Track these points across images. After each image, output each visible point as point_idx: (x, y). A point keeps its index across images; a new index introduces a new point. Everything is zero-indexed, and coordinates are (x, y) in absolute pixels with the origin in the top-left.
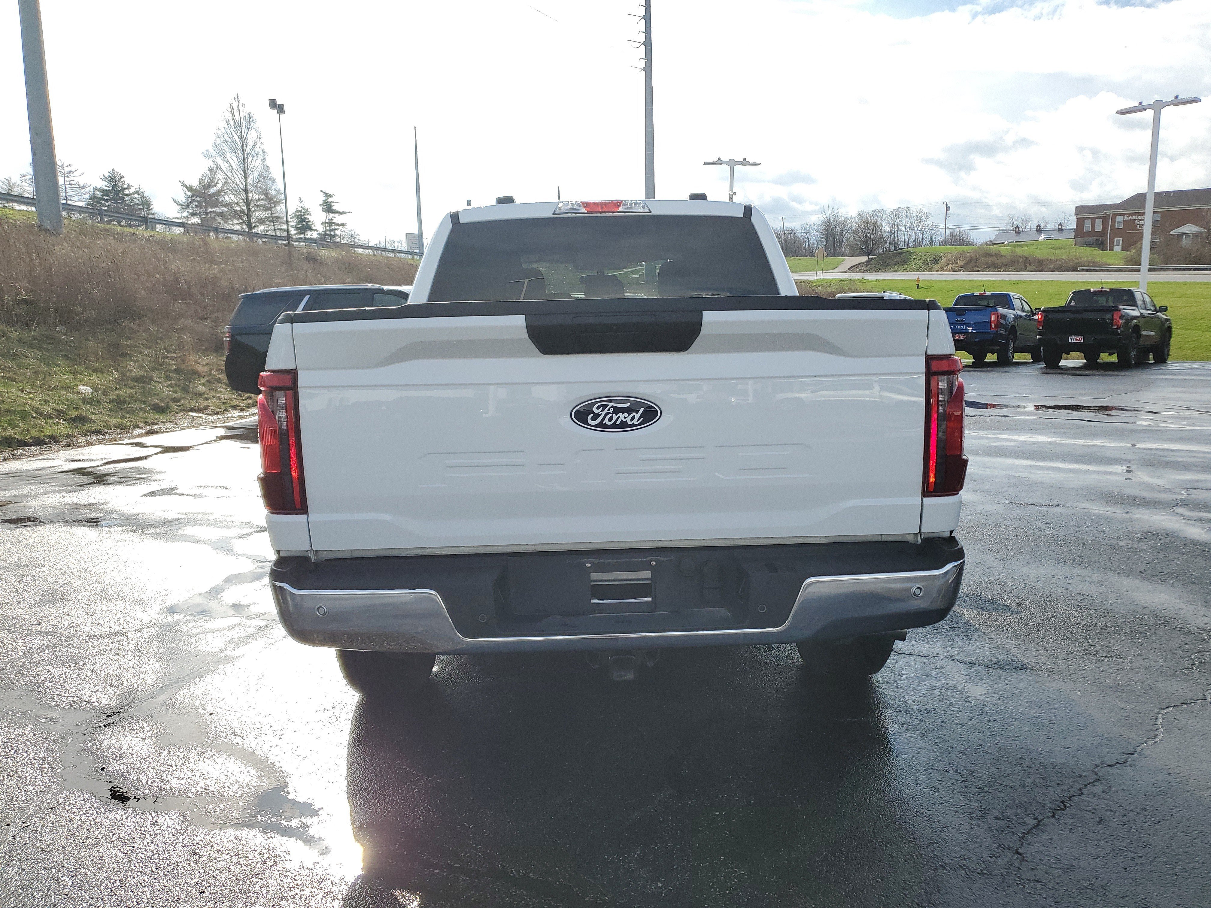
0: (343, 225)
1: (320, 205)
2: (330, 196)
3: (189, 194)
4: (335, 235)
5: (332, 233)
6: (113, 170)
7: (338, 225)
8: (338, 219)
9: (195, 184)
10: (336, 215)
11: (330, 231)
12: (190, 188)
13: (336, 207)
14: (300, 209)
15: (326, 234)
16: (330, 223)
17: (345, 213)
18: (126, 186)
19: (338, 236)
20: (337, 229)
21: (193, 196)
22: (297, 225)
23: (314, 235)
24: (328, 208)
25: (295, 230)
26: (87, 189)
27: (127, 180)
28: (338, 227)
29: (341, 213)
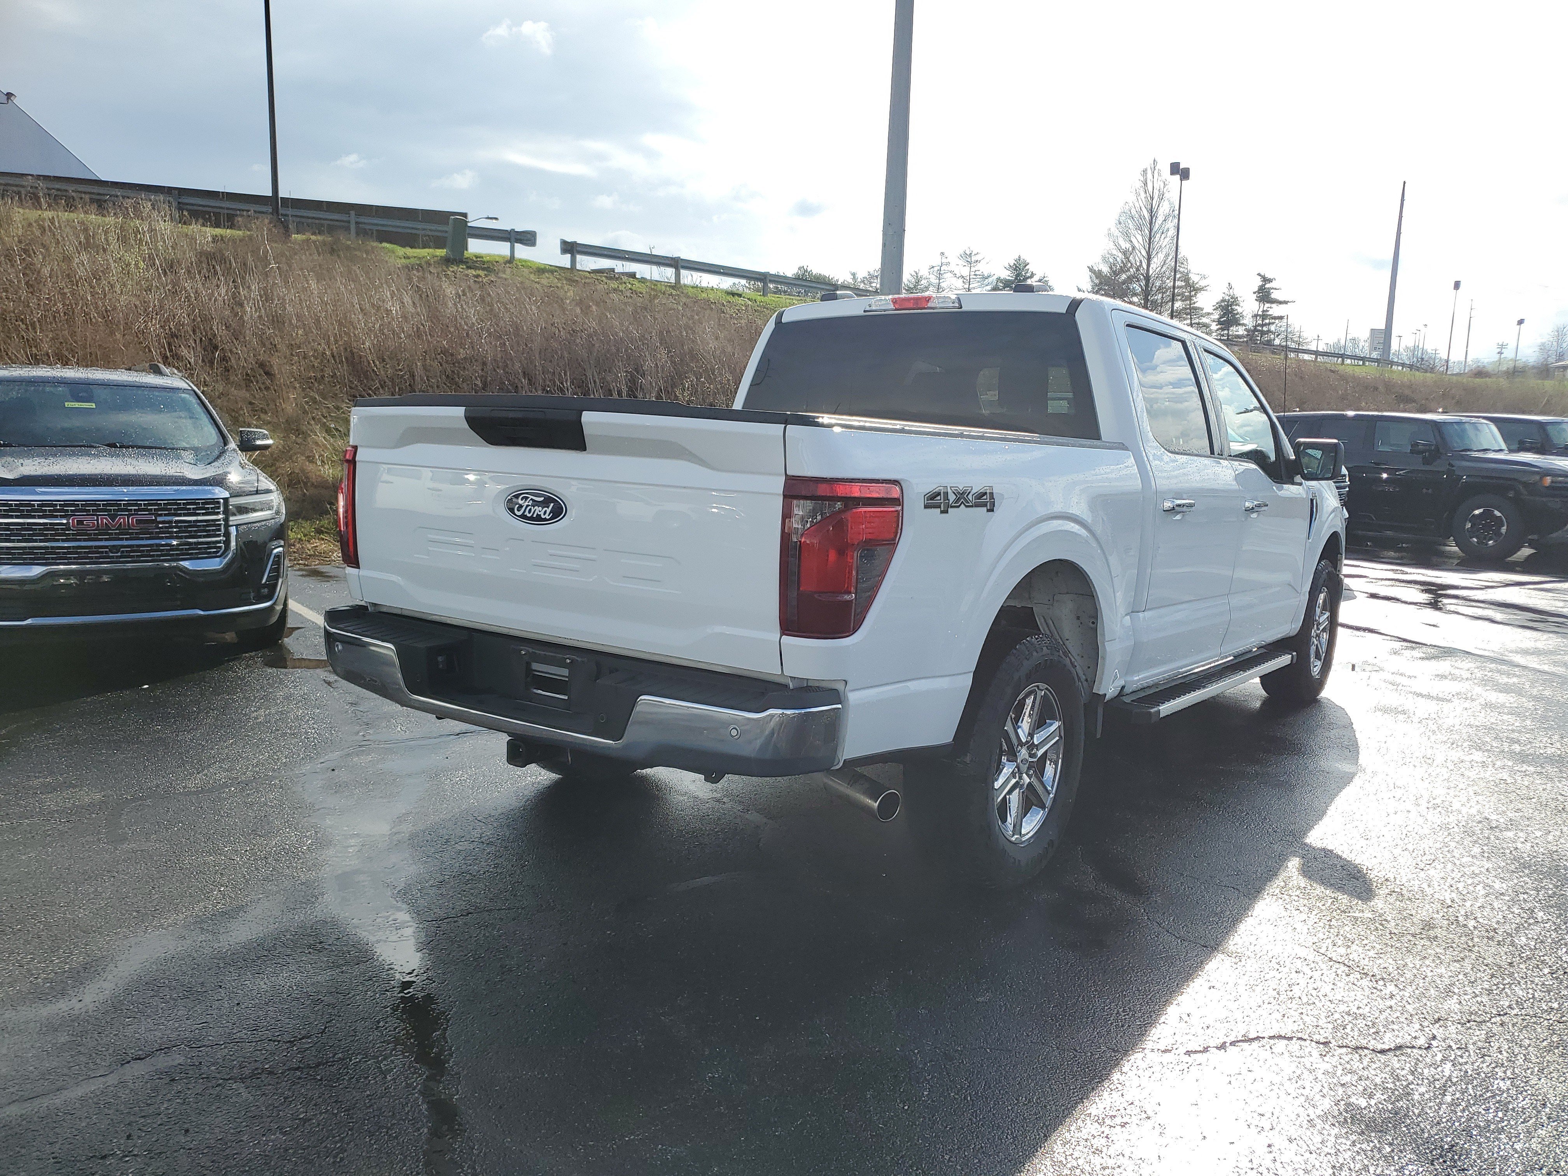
0: (1281, 318)
1: (1254, 293)
2: (1270, 281)
3: (1097, 281)
4: (1269, 331)
5: (1265, 329)
6: (1019, 257)
7: (1275, 318)
8: (1275, 310)
9: (1105, 269)
10: (1274, 305)
11: (1262, 325)
12: (1098, 274)
13: (1275, 295)
14: (1227, 298)
15: (1255, 330)
16: (1264, 316)
17: (1286, 302)
18: (1028, 275)
19: (1272, 332)
20: (1273, 323)
21: (1101, 283)
22: (1221, 318)
23: (1241, 331)
24: (1264, 295)
25: (1217, 325)
26: (990, 280)
27: (1031, 268)
28: (1273, 321)
29: (1280, 303)
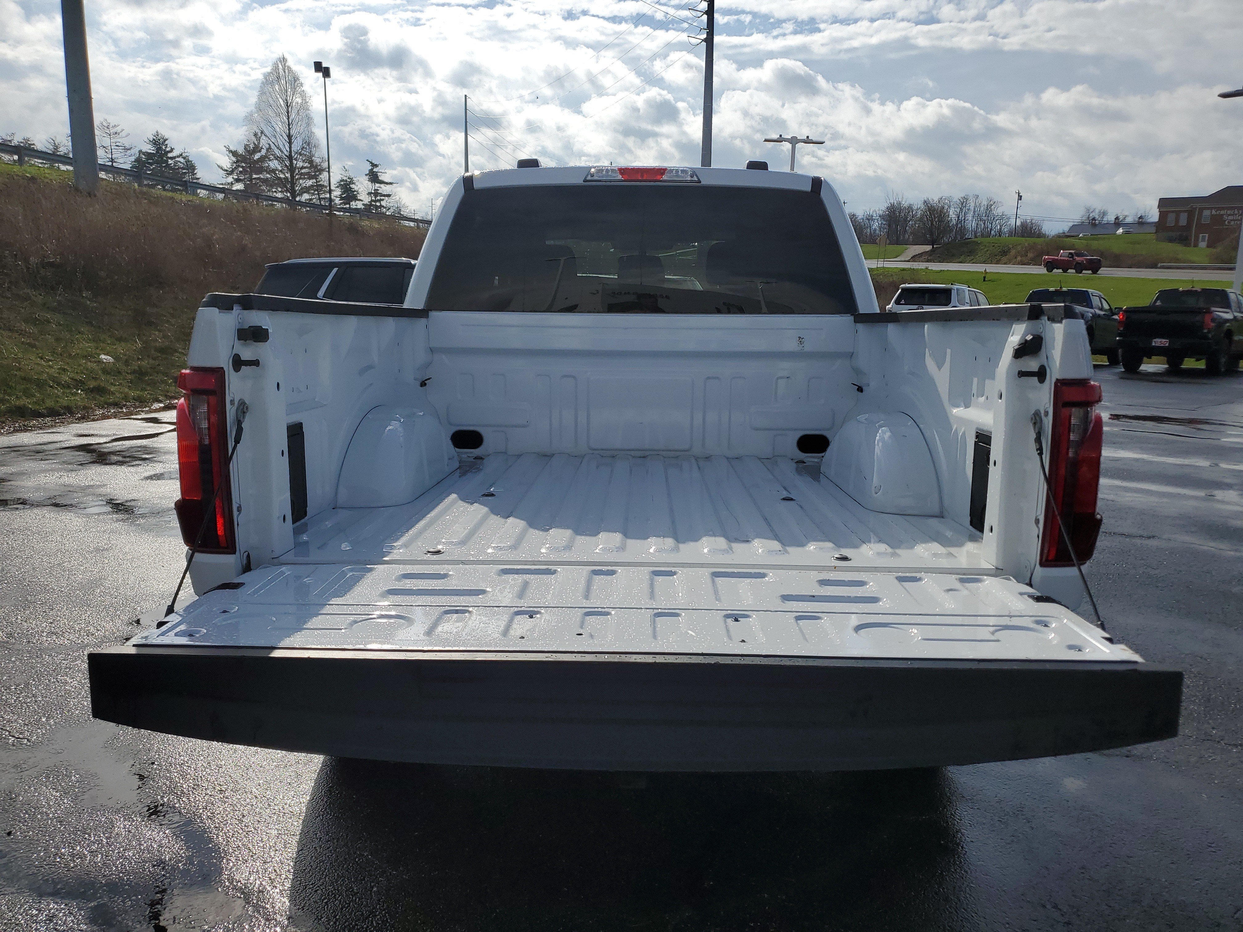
0: (389, 196)
1: (366, 175)
2: (376, 166)
3: (234, 159)
4: (381, 206)
5: (378, 204)
6: (157, 132)
7: (384, 196)
8: (384, 189)
9: (241, 151)
10: (382, 186)
11: (375, 201)
12: (234, 153)
13: (382, 177)
14: (345, 178)
15: (371, 205)
16: (376, 193)
17: (391, 183)
18: (168, 149)
20: (383, 200)
21: (238, 161)
22: (343, 194)
23: (360, 205)
24: (374, 177)
25: (340, 200)
26: (132, 151)
27: (170, 144)
29: (387, 183)
